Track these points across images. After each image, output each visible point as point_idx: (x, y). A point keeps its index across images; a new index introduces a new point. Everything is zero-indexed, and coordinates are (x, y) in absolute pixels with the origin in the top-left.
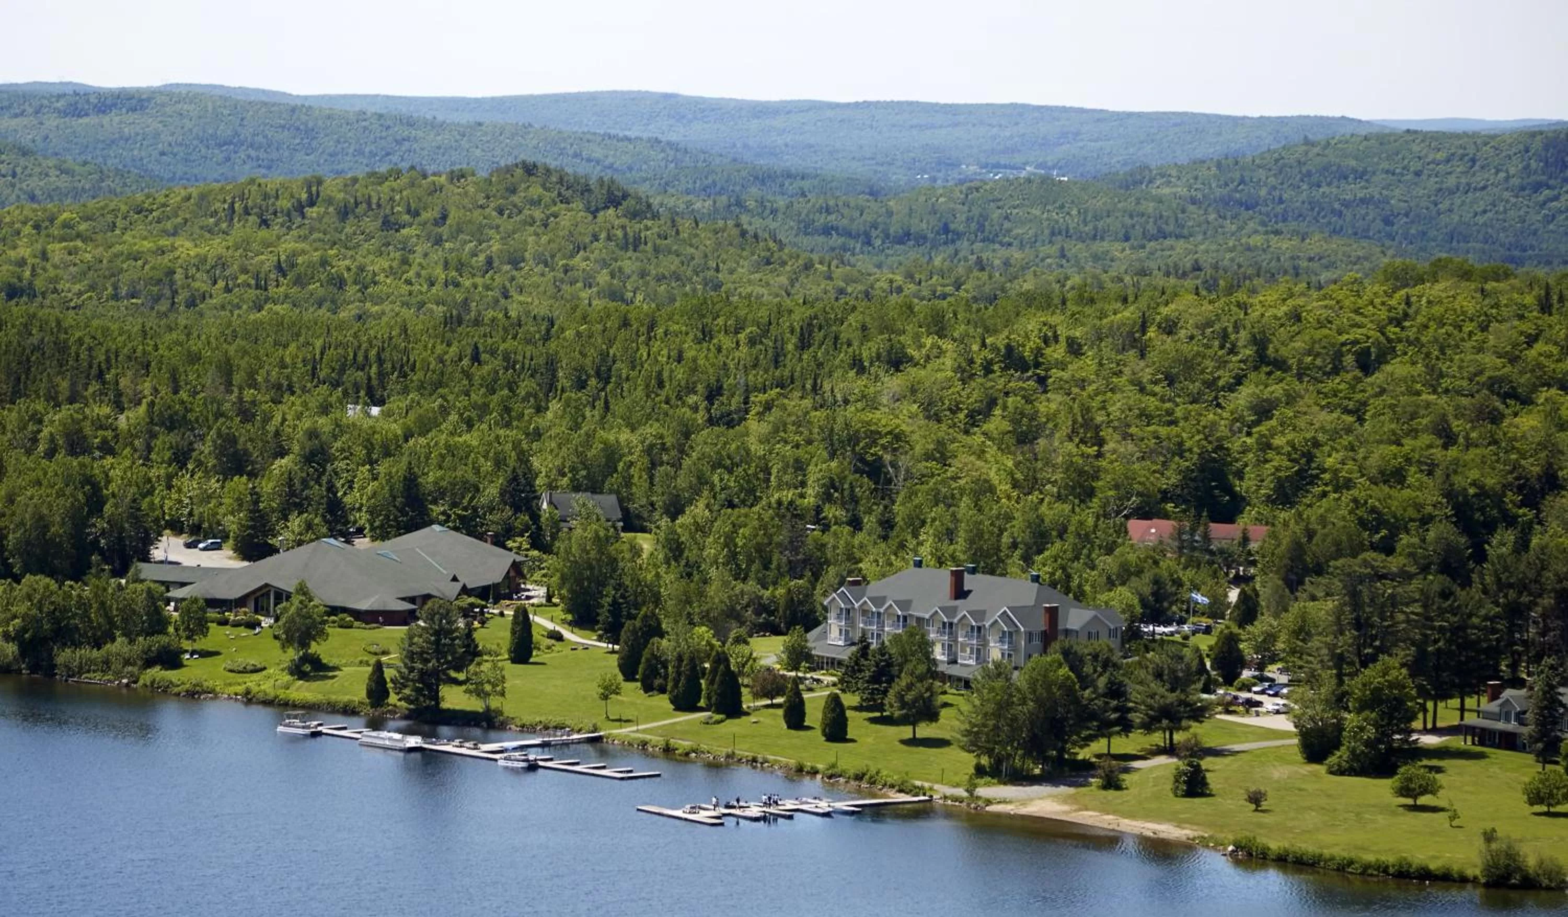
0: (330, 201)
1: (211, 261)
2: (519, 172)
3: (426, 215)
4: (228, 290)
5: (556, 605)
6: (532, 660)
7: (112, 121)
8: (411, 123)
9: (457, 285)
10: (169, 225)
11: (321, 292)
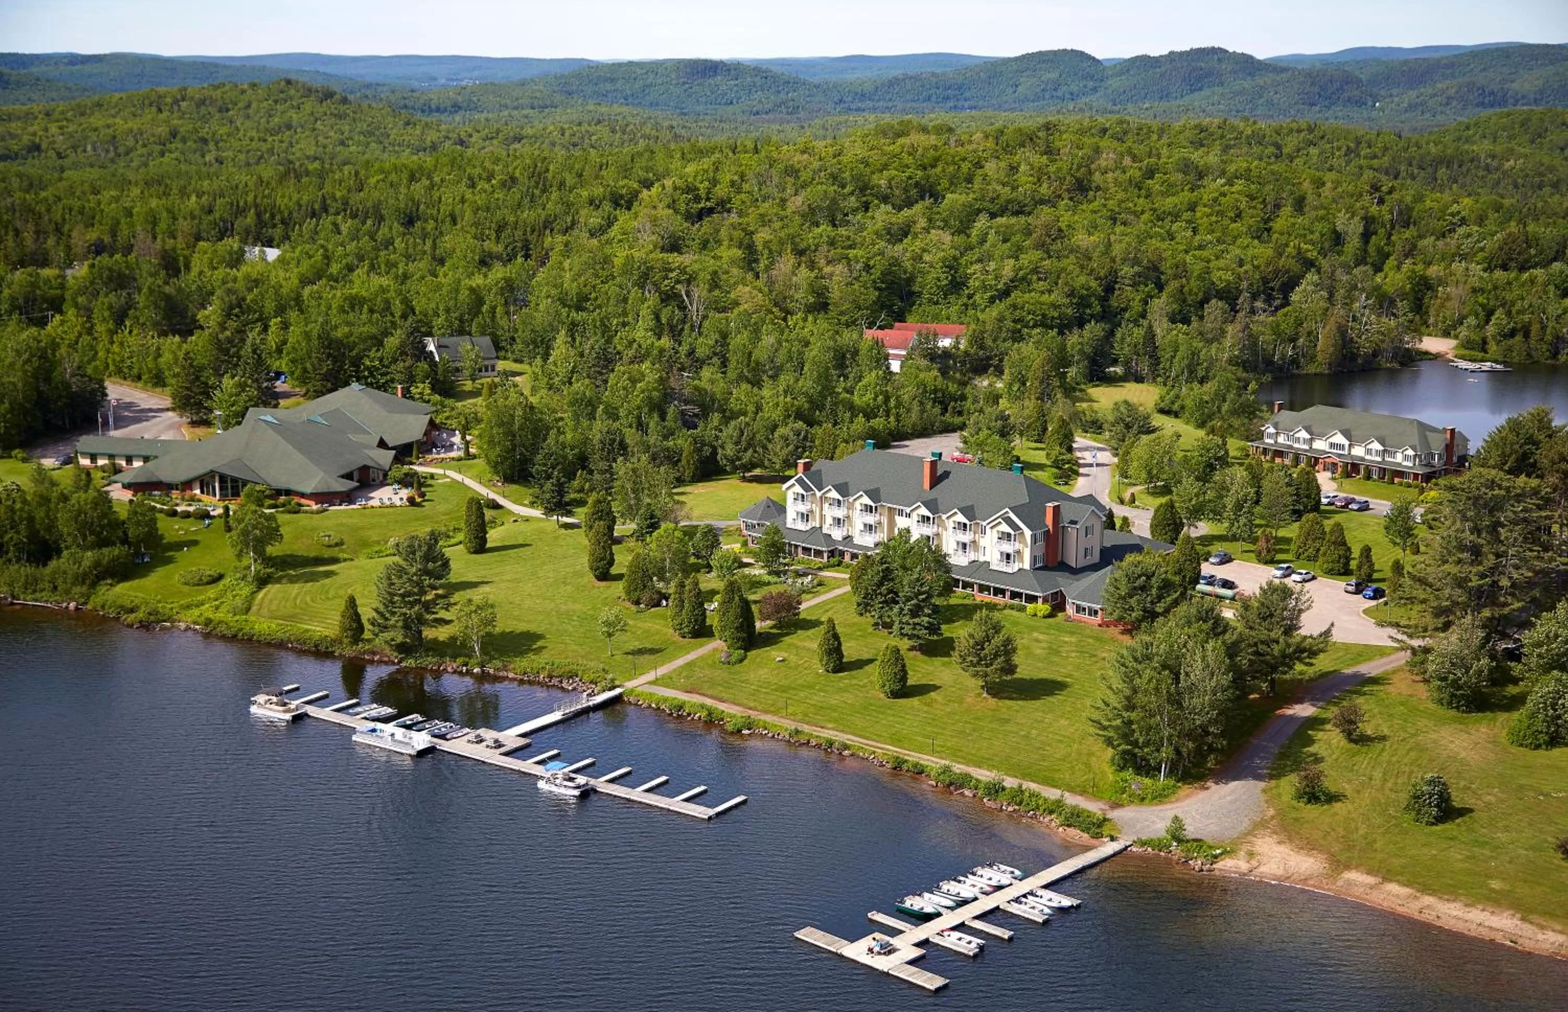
0: (192, 99)
1: (135, 130)
2: (283, 83)
3: (240, 105)
4: (144, 146)
5: (475, 457)
6: (488, 545)
7: (88, 68)
8: (216, 65)
9: (265, 141)
10: (113, 112)
11: (194, 146)
